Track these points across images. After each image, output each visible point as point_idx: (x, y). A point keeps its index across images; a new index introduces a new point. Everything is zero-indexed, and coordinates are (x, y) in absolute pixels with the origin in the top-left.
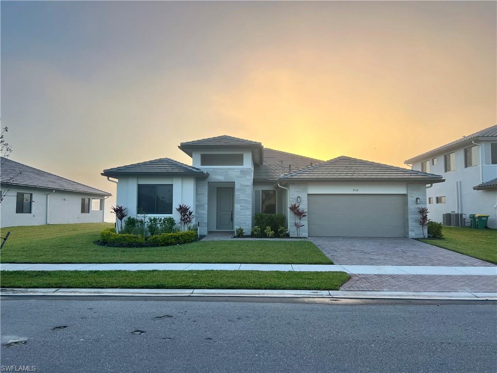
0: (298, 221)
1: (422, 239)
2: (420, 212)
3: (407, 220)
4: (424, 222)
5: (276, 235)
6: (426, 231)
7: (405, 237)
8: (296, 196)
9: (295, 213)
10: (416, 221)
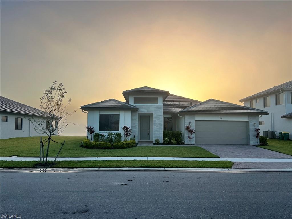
0: (190, 135)
1: (257, 145)
2: (256, 131)
3: (249, 135)
4: (258, 136)
5: (178, 143)
6: (259, 141)
7: (248, 144)
8: (188, 121)
9: (189, 131)
10: (254, 136)
